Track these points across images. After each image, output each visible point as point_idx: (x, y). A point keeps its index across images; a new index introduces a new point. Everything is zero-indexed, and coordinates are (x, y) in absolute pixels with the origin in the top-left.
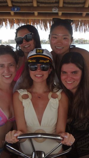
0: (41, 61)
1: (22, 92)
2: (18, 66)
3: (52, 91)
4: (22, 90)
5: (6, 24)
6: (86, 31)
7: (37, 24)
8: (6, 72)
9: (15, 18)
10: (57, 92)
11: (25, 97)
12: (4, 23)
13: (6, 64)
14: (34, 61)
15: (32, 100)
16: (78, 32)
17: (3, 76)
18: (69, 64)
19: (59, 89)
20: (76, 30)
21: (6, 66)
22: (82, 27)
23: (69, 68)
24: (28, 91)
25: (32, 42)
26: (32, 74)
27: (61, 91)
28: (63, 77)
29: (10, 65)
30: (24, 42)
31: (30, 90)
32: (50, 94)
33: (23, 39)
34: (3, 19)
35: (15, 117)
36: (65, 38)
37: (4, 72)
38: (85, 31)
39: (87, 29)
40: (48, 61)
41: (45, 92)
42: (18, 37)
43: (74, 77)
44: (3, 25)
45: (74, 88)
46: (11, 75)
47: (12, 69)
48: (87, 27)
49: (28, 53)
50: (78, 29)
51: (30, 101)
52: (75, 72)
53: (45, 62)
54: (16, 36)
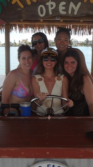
0: (51, 55)
1: (38, 77)
2: (34, 58)
3: (57, 75)
4: (37, 75)
5: (16, 28)
6: (84, 34)
7: (42, 29)
8: (26, 62)
9: (23, 24)
10: (60, 76)
11: (40, 80)
12: (14, 28)
13: (26, 57)
14: (47, 55)
15: (45, 81)
16: (77, 35)
17: (25, 65)
18: (70, 57)
19: (62, 74)
20: (75, 34)
21: (26, 58)
22: (80, 31)
23: (69, 59)
24: (41, 76)
25: (43, 44)
26: (45, 63)
27: (63, 75)
28: (66, 66)
29: (29, 58)
30: (38, 44)
31: (43, 75)
32: (56, 78)
33: (37, 42)
34: (13, 24)
35: (33, 93)
36: (66, 40)
37: (25, 62)
38: (82, 35)
39: (84, 33)
40: (55, 55)
41: (53, 77)
42: (33, 40)
43: (73, 66)
44: (13, 29)
45: (72, 73)
46: (30, 64)
47: (31, 60)
48: (84, 31)
49: (42, 51)
50: (77, 32)
51: (43, 82)
52: (73, 62)
53: (54, 56)
54: (32, 40)
